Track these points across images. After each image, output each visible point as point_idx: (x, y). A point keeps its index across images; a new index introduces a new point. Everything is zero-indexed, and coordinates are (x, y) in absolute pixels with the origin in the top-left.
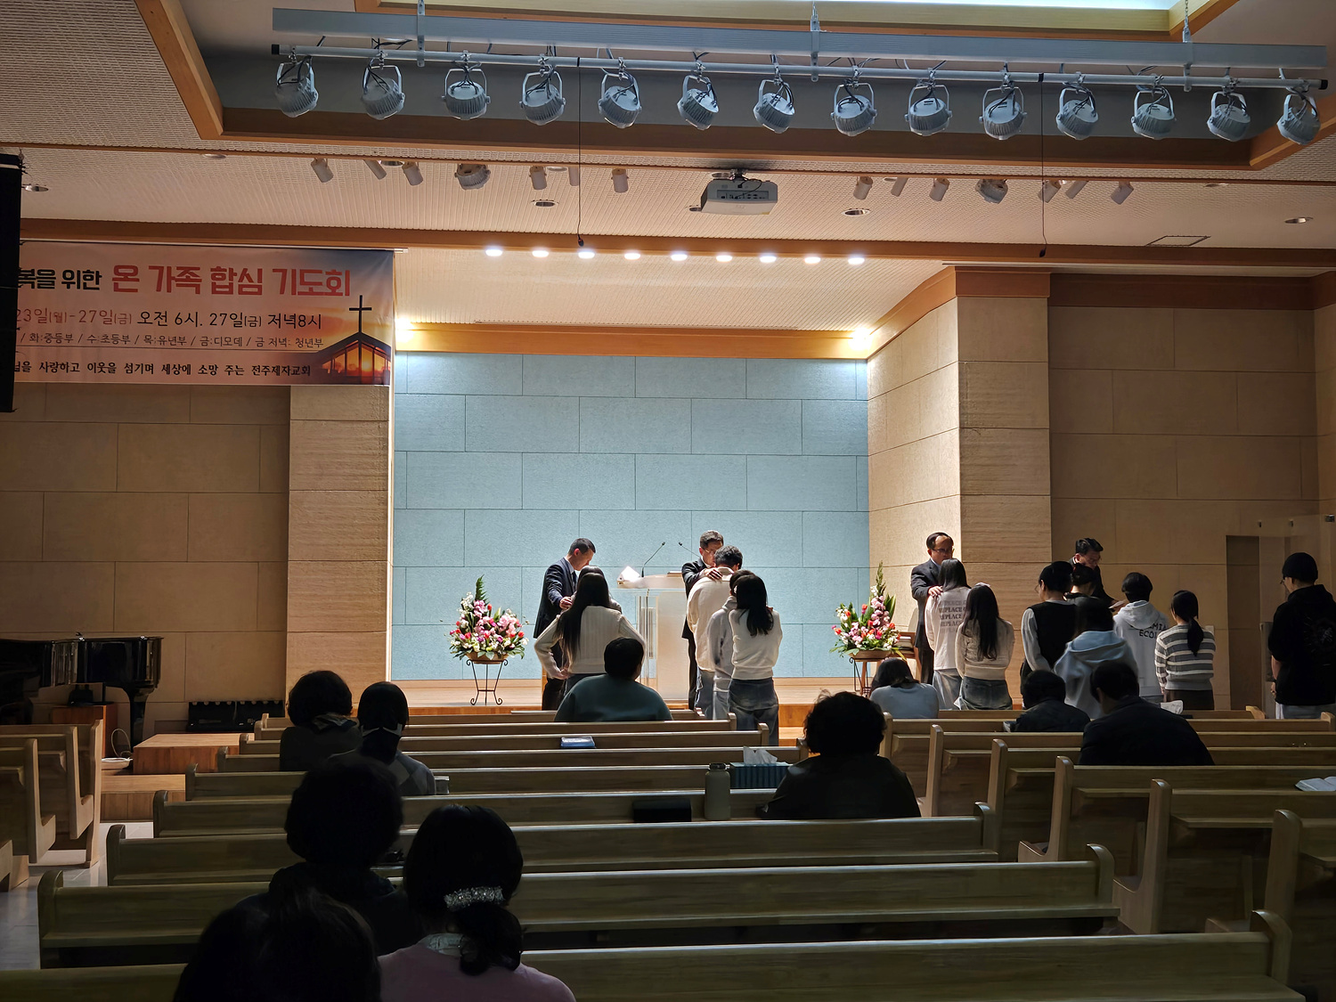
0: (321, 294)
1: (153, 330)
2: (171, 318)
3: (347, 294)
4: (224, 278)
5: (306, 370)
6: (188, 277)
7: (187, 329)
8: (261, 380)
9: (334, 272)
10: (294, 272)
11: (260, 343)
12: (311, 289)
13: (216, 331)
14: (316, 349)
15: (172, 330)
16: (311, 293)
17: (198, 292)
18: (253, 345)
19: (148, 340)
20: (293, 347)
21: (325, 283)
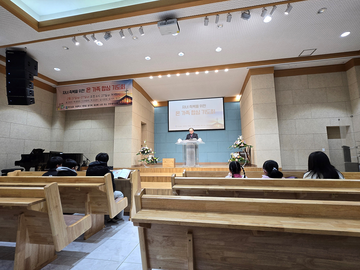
0: (120, 89)
1: (92, 99)
2: (95, 96)
3: (125, 89)
4: (104, 88)
5: (117, 103)
6: (98, 89)
7: (98, 98)
8: (110, 106)
9: (122, 85)
10: (115, 85)
11: (110, 99)
12: (118, 88)
13: (103, 98)
14: (119, 99)
15: (96, 98)
16: (118, 89)
17: (100, 91)
18: (109, 100)
19: (92, 100)
20: (115, 99)
21: (120, 87)
